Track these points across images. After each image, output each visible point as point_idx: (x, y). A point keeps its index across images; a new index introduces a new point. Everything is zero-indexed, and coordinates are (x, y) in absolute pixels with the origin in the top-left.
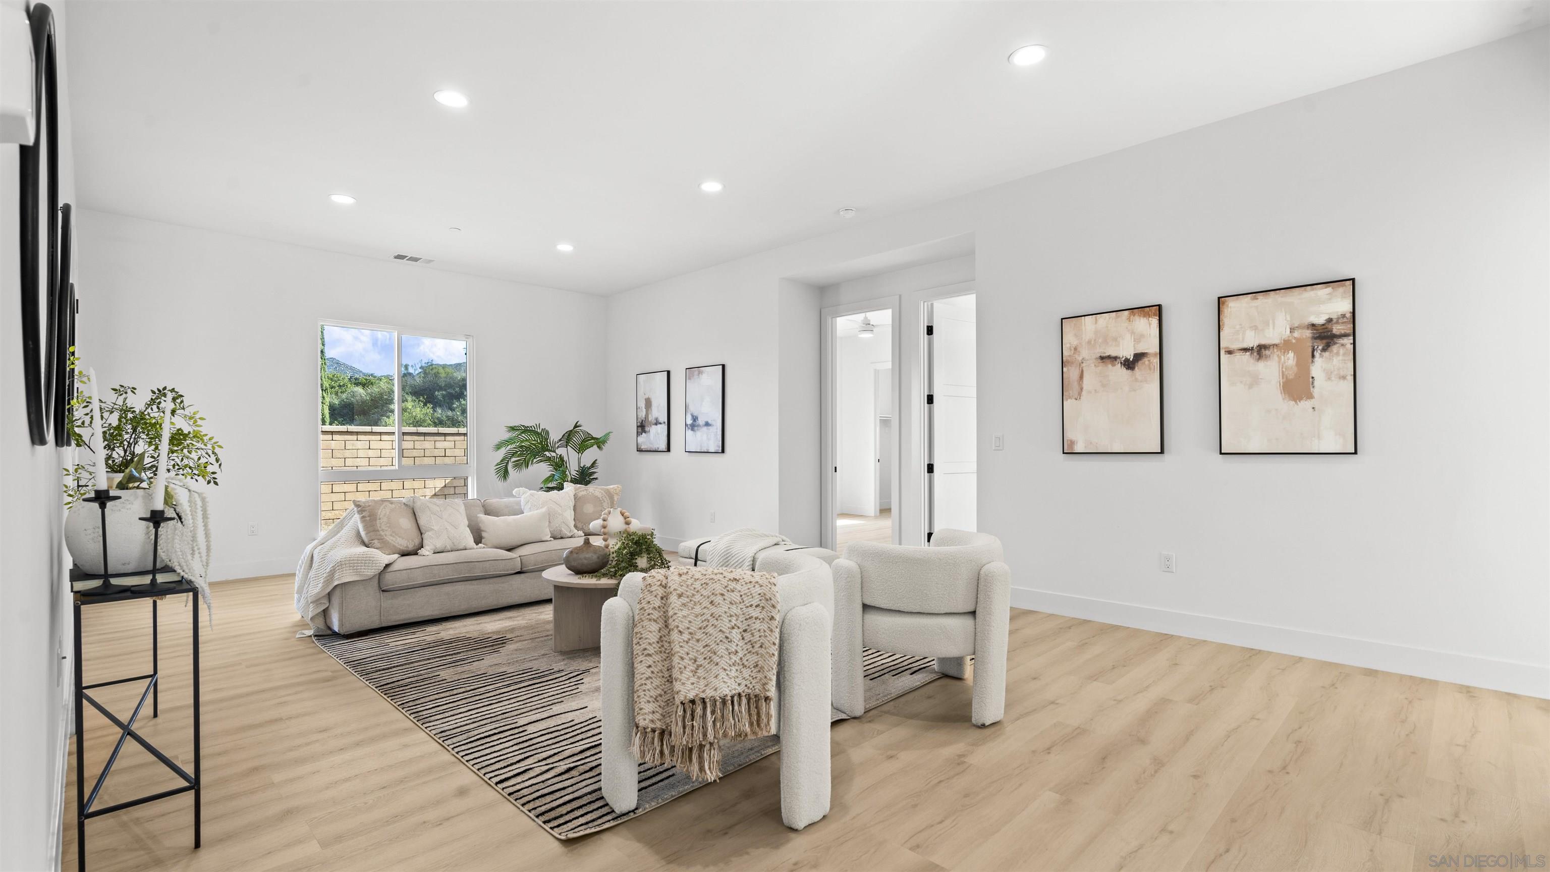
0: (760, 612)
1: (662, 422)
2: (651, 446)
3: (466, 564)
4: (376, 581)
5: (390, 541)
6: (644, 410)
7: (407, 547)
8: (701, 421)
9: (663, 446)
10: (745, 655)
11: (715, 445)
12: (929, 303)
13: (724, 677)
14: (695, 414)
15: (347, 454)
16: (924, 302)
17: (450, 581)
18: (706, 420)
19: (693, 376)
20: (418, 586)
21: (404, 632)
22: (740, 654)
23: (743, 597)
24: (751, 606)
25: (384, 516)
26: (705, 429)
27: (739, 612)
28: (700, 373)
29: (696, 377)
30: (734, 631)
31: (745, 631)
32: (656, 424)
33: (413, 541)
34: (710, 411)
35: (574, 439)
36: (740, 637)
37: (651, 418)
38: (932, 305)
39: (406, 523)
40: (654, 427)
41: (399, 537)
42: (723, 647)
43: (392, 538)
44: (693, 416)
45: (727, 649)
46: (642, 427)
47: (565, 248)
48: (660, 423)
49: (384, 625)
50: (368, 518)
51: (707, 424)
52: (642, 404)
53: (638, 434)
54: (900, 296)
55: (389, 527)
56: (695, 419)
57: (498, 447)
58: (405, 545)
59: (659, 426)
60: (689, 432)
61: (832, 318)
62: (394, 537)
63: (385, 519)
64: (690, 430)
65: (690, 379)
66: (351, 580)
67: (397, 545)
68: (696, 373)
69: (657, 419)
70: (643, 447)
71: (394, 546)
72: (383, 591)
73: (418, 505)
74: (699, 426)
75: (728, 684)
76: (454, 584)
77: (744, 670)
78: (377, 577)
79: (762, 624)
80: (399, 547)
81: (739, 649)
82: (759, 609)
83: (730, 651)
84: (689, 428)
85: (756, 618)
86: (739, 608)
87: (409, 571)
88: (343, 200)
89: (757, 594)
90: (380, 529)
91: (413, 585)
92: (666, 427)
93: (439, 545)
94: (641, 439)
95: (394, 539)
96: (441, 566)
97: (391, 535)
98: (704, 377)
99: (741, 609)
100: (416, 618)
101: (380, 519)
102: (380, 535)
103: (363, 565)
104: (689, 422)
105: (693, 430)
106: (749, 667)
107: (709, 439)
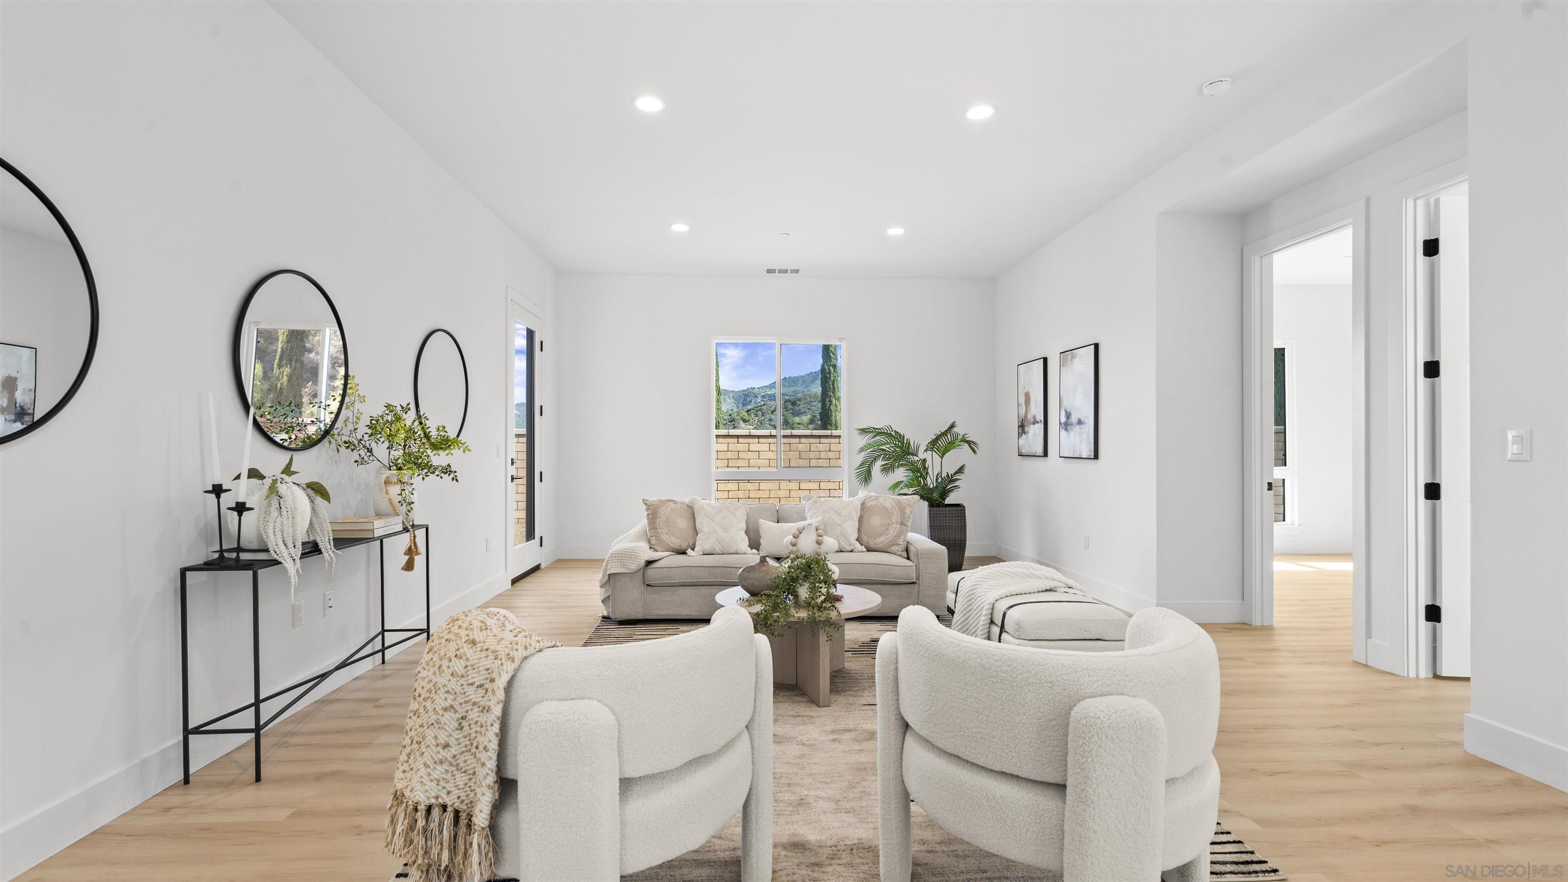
0: (483, 697)
1: (1039, 420)
2: (1029, 449)
3: (722, 569)
4: (640, 575)
5: (665, 539)
6: (1024, 406)
7: (680, 546)
8: (1074, 419)
9: (1040, 450)
10: (463, 752)
11: (1086, 449)
12: (1432, 200)
13: (423, 775)
14: (1068, 410)
15: (812, 455)
16: (1415, 200)
17: (707, 584)
18: (1079, 417)
19: (1067, 362)
20: (677, 585)
21: (663, 626)
22: (454, 750)
23: (468, 668)
24: (472, 684)
25: (664, 515)
26: (1077, 428)
27: (458, 689)
28: (1073, 357)
29: (1069, 362)
30: (448, 715)
31: (464, 718)
32: (1034, 423)
33: (686, 540)
34: (1083, 408)
35: (939, 442)
36: (456, 725)
37: (1030, 417)
38: (1437, 201)
39: (682, 523)
40: (1032, 426)
41: (674, 536)
42: (432, 734)
43: (666, 536)
44: (1066, 412)
45: (436, 738)
46: (1022, 428)
47: (896, 231)
48: (1038, 422)
49: (648, 617)
50: (651, 516)
51: (1080, 422)
52: (1022, 400)
53: (1020, 435)
54: (1368, 200)
55: (666, 526)
56: (1068, 415)
57: (862, 450)
58: (678, 544)
59: (1037, 425)
60: (1063, 433)
61: (1261, 257)
62: (668, 535)
63: (664, 518)
64: (1064, 430)
65: (1063, 366)
66: (624, 571)
67: (670, 543)
68: (1069, 358)
69: (1034, 417)
70: (1024, 451)
71: (667, 544)
72: (648, 585)
73: (696, 507)
74: (1071, 424)
75: (427, 787)
76: (712, 587)
77: (458, 775)
78: (642, 571)
79: (481, 714)
80: (672, 545)
81: (452, 742)
82: (481, 692)
83: (439, 742)
84: (1063, 428)
85: (474, 704)
86: (459, 684)
87: (669, 569)
88: (680, 228)
89: (484, 668)
90: (658, 527)
91: (668, 583)
92: (1043, 426)
93: (707, 547)
94: (1022, 441)
95: (668, 537)
96: (699, 568)
97: (666, 533)
98: (1077, 361)
99: (462, 685)
100: (675, 615)
101: (660, 518)
102: (658, 533)
103: (629, 559)
104: (1063, 420)
105: (1066, 430)
106: (465, 772)
107: (1081, 441)
